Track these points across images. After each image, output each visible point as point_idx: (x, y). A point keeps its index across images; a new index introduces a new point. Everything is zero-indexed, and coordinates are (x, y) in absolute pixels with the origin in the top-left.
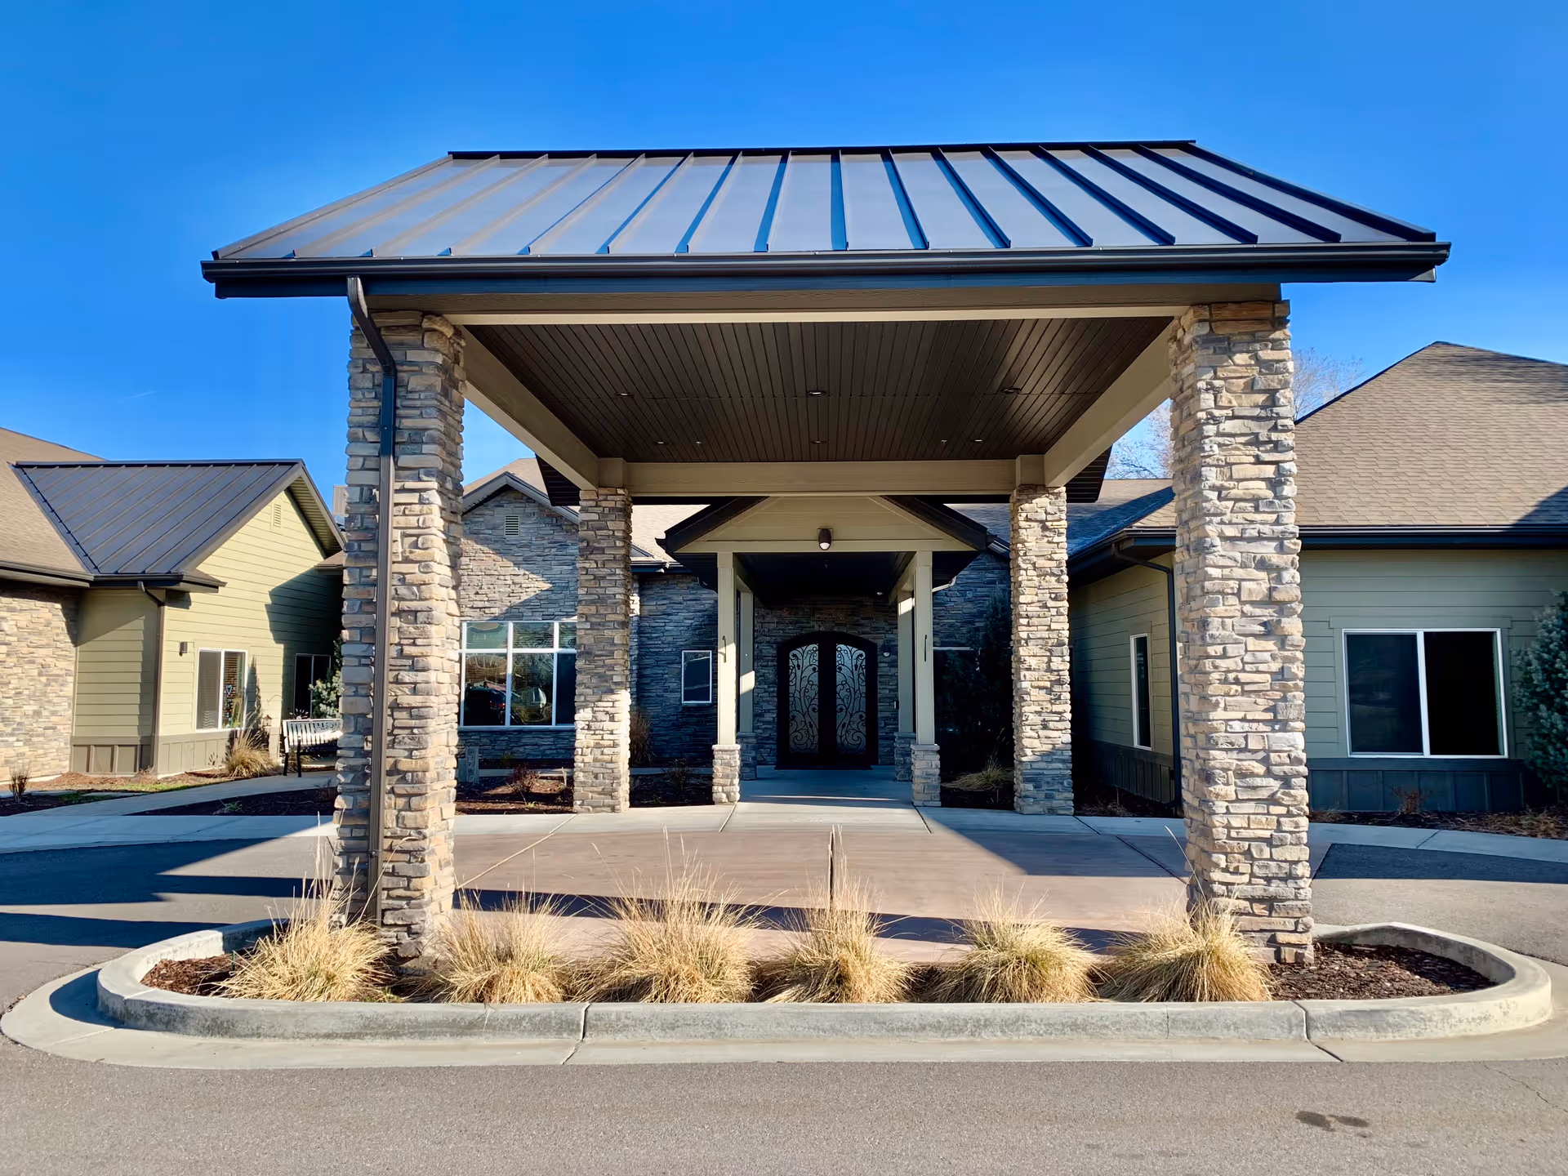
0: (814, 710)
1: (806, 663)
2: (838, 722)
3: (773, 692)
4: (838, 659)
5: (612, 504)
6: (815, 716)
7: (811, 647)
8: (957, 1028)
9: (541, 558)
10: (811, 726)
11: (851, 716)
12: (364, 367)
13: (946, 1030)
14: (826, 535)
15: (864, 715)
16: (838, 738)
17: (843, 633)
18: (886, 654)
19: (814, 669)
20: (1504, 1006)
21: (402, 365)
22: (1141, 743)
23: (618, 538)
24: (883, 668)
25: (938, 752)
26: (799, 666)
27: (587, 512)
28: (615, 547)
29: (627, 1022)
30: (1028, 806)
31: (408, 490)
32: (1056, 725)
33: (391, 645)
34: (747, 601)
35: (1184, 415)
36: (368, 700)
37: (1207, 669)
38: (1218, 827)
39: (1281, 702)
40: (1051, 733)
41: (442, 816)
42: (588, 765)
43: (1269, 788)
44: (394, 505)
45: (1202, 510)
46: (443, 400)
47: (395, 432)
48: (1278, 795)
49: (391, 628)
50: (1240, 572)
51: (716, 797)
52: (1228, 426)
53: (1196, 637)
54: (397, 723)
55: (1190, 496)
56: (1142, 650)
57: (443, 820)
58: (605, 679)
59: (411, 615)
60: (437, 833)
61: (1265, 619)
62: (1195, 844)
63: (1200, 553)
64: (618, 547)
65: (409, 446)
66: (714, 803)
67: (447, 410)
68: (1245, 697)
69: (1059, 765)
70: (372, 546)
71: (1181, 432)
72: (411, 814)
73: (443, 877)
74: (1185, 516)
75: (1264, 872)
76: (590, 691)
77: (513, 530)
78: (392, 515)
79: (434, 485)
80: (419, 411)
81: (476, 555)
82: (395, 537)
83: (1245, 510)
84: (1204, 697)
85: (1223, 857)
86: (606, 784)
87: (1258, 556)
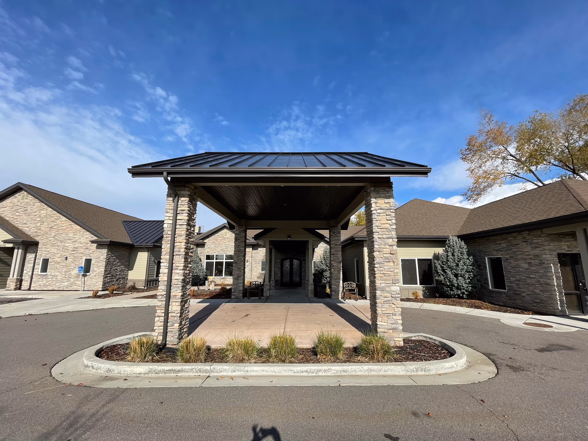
0: (288, 274)
1: (287, 264)
2: (294, 276)
3: (280, 270)
4: (294, 263)
5: (242, 229)
7: (288, 260)
8: (312, 372)
9: (232, 241)
10: (288, 277)
11: (296, 275)
12: (170, 195)
13: (309, 372)
14: (289, 237)
15: (299, 275)
16: (293, 279)
17: (295, 257)
18: (304, 262)
19: (289, 265)
20: (457, 363)
21: (180, 195)
22: (357, 282)
23: (243, 237)
24: (303, 265)
25: (314, 285)
26: (285, 264)
27: (237, 231)
28: (243, 239)
29: (222, 370)
30: (333, 297)
31: (179, 225)
32: (339, 279)
33: (173, 263)
34: (273, 251)
35: (368, 208)
36: (166, 278)
37: (375, 270)
38: (379, 311)
39: (394, 279)
40: (338, 281)
41: (186, 307)
42: (236, 288)
43: (391, 300)
44: (176, 228)
45: (373, 231)
46: (190, 203)
47: (177, 211)
48: (394, 303)
49: (173, 259)
50: (383, 246)
51: (264, 295)
52: (379, 211)
53: (372, 262)
54: (174, 283)
55: (370, 228)
56: (357, 262)
57: (186, 308)
58: (239, 268)
59: (179, 256)
60: (184, 311)
61: (389, 258)
62: (373, 314)
63: (373, 242)
64: (244, 239)
65: (180, 214)
66: (264, 296)
67: (191, 206)
68: (385, 278)
69: (340, 288)
70: (170, 239)
71: (368, 212)
72: (176, 307)
73: (185, 323)
74: (369, 233)
75: (391, 322)
76: (236, 271)
77: (226, 235)
78: (175, 231)
79: (186, 224)
80: (183, 206)
81: (218, 240)
82: (176, 236)
83: (383, 231)
84: (375, 277)
85: (380, 318)
86: (239, 292)
87: (387, 243)
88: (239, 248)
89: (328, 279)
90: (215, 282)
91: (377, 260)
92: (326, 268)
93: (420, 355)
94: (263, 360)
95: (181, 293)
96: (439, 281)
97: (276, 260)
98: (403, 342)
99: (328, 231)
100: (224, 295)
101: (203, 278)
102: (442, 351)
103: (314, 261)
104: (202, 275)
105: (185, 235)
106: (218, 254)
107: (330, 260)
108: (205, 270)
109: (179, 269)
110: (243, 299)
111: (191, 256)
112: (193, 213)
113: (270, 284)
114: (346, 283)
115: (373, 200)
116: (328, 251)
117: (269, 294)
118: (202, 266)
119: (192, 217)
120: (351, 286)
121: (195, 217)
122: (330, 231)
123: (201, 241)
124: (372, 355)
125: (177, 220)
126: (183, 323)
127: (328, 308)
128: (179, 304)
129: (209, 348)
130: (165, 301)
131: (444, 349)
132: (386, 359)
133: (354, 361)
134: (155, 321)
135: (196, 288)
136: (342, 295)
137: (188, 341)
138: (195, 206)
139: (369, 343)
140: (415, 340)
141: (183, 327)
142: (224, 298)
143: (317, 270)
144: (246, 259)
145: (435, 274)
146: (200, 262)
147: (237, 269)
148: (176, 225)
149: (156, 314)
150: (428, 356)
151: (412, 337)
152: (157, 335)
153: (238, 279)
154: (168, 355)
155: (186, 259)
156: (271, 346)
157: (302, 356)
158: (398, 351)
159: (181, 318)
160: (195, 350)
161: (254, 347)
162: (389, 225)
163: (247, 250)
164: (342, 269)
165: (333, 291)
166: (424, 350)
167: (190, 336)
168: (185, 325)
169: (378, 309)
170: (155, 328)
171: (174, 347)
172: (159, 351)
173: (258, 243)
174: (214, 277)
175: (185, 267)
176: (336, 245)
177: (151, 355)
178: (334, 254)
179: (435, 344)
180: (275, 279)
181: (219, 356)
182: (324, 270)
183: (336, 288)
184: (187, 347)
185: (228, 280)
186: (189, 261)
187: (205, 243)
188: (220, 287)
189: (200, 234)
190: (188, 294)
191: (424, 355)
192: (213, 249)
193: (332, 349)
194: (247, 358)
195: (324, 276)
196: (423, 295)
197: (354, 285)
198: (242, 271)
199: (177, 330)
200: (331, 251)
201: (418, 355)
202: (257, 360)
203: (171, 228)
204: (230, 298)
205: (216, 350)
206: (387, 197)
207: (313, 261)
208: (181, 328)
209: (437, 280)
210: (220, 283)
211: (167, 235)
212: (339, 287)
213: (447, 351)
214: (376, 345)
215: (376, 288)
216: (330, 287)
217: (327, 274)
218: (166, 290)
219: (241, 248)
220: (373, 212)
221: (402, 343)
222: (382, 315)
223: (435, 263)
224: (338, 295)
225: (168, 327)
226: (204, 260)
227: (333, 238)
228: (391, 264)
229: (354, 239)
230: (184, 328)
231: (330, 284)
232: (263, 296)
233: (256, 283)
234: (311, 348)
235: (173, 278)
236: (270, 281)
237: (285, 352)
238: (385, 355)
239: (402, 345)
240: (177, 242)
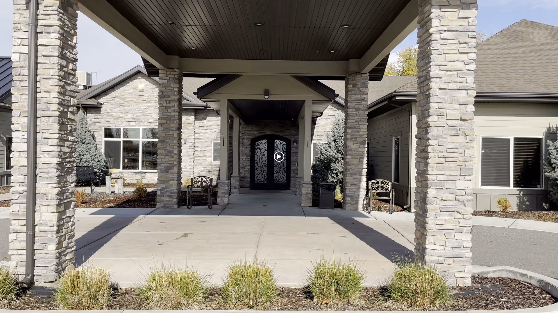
0: (265, 166)
1: (262, 147)
2: (275, 170)
3: (249, 158)
4: (275, 146)
5: (173, 76)
6: (266, 168)
7: (264, 141)
9: (153, 102)
10: (264, 172)
11: (280, 169)
14: (267, 93)
15: (285, 168)
16: (275, 177)
17: (278, 135)
18: (295, 144)
19: (265, 150)
22: (395, 181)
23: (175, 91)
24: (293, 150)
25: (312, 184)
26: (259, 148)
27: (162, 79)
28: (174, 95)
30: (348, 207)
31: (44, 56)
32: (360, 174)
33: (36, 133)
34: (236, 121)
35: (424, 30)
36: (26, 160)
37: (429, 151)
38: (431, 224)
39: (463, 166)
40: (358, 177)
41: (67, 215)
42: (163, 188)
43: (455, 206)
44: (37, 63)
45: (430, 76)
46: (62, 11)
47: (36, 27)
48: (459, 210)
49: (36, 124)
50: (447, 106)
51: (218, 202)
52: (445, 35)
53: (425, 136)
54: (41, 171)
55: (425, 70)
56: (397, 144)
57: (68, 217)
58: (170, 152)
59: (47, 119)
60: (64, 223)
61: (458, 128)
62: (419, 231)
63: (428, 96)
64: (176, 95)
65: (44, 34)
66: (218, 204)
67: (65, 17)
68: (446, 164)
69: (361, 190)
70: (26, 84)
71: (423, 39)
72: (48, 214)
73: (68, 244)
74: (422, 79)
75: (451, 245)
76: (164, 157)
77: (142, 90)
78: (36, 69)
79: (57, 54)
80: (48, 17)
81: (127, 100)
82: (38, 80)
83: (451, 76)
84: (427, 164)
85: (432, 238)
86: (171, 196)
87: (456, 98)
88: (167, 112)
89: (341, 176)
90: (124, 180)
91: (433, 132)
92: (336, 156)
93: (500, 301)
94: (215, 306)
95: (57, 189)
96: (552, 180)
97: (241, 140)
98: (470, 279)
99: (343, 83)
100: (141, 201)
101: (101, 172)
102: (542, 295)
103: (315, 142)
104: (97, 166)
105: (58, 77)
106: (127, 126)
107: (346, 140)
108: (103, 157)
109: (49, 143)
110: (179, 209)
111: (72, 120)
112: (71, 34)
113: (230, 182)
114: (373, 181)
115: (435, 12)
116: (342, 123)
117: (229, 200)
118: (96, 149)
119: (70, 43)
120: (382, 187)
121: (75, 41)
122: (347, 84)
123: (93, 100)
124: (412, 299)
125: (39, 47)
126: (64, 244)
127: (337, 225)
128: (54, 209)
129: (115, 288)
130: (27, 204)
131: (545, 293)
132: (438, 306)
133: (380, 309)
134: (10, 241)
135: (87, 190)
136: (365, 202)
137: (75, 274)
138: (73, 18)
139: (409, 277)
140: (494, 278)
141: (65, 251)
142: (143, 207)
143: (319, 158)
144: (183, 136)
145: (545, 165)
146: (93, 142)
147: (166, 153)
148: (36, 57)
149: (10, 227)
150: (514, 303)
151: (488, 272)
152: (15, 265)
153: (167, 172)
154: (39, 299)
155: (62, 125)
156: (230, 282)
157: (286, 300)
158: (460, 294)
159: (60, 235)
160: (88, 289)
161: (198, 285)
162: (462, 63)
163: (184, 119)
164: (366, 155)
165: (349, 196)
166: (509, 293)
167: (80, 269)
168: (67, 248)
169: (429, 221)
170: (10, 252)
171: (48, 285)
172: (21, 292)
173: (206, 107)
174: (121, 169)
175: (62, 141)
176: (358, 109)
177: (6, 299)
178: (354, 128)
179: (530, 284)
180: (239, 174)
181: (135, 300)
182: (334, 159)
183: (355, 190)
184: (73, 284)
185: (148, 175)
186: (69, 129)
187: (101, 104)
188: (133, 189)
189: (90, 87)
190: (70, 191)
191: (507, 302)
192: (117, 117)
193: (339, 288)
194: (186, 303)
195: (332, 170)
196: (518, 205)
197: (389, 185)
198: (176, 157)
199: (53, 257)
200: (348, 121)
201: (497, 300)
202: (205, 306)
203: (27, 63)
204: (154, 206)
205: (130, 291)
206: (464, 6)
207: (313, 142)
208: (60, 253)
209: (547, 179)
210: (134, 181)
211: (21, 78)
212: (359, 188)
213: (550, 296)
214: (420, 282)
215: (427, 184)
216: (343, 190)
217: (338, 166)
218: (26, 183)
219: (172, 114)
220: (433, 37)
221: (468, 283)
222: (437, 232)
223: (547, 146)
224: (357, 203)
225: (35, 251)
226: (102, 138)
227: (352, 97)
228: (461, 139)
229: (393, 99)
230: (67, 253)
231: (342, 184)
232: (216, 204)
233: (202, 179)
234: (302, 288)
235: (38, 161)
236: (229, 178)
237: (255, 292)
238: (435, 299)
239: (467, 285)
240: (42, 90)
